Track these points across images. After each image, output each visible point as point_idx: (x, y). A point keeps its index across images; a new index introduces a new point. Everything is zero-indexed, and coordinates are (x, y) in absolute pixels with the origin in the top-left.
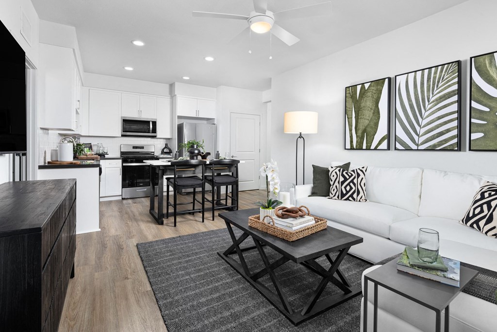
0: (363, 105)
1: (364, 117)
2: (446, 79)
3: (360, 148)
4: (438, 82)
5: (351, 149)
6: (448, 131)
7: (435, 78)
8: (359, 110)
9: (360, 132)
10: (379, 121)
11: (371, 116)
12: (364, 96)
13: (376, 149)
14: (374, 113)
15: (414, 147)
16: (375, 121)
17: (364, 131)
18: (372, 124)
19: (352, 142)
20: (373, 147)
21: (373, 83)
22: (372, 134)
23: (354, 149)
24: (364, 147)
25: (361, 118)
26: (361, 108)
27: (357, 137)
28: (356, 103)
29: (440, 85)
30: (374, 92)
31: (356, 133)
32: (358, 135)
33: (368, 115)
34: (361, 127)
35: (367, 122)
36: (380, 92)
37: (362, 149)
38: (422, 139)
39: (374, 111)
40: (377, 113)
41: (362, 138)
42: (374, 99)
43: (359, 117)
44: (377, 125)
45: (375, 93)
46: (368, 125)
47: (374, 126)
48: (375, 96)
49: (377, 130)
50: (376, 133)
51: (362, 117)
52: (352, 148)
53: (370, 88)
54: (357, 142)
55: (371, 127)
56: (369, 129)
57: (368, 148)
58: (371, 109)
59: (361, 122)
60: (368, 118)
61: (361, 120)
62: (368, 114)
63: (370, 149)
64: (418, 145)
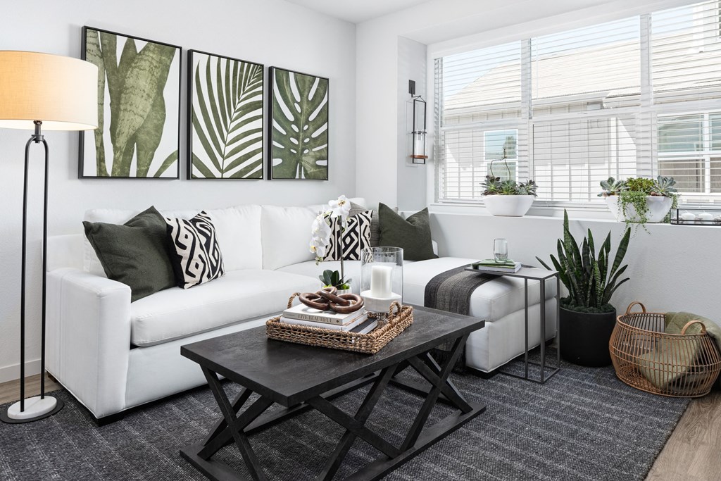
0: (130, 82)
1: (133, 108)
2: (253, 83)
3: (122, 175)
4: (245, 84)
5: (99, 177)
6: (254, 153)
7: (241, 76)
8: (121, 92)
9: (122, 141)
10: (163, 123)
11: (148, 110)
12: (133, 65)
13: (156, 177)
14: (153, 106)
15: (217, 174)
16: (155, 121)
17: (133, 139)
18: (150, 126)
19: (101, 160)
20: (151, 173)
21: (152, 46)
22: (150, 146)
23: (107, 177)
24: (133, 173)
25: (125, 110)
26: (127, 89)
27: (116, 149)
28: (113, 73)
29: (247, 89)
30: (155, 64)
31: (114, 141)
32: (118, 145)
33: (141, 107)
34: (126, 130)
35: (138, 121)
36: (166, 69)
37: (128, 178)
38: (228, 162)
39: (154, 101)
40: (159, 105)
41: (128, 153)
42: (154, 78)
43: (122, 107)
44: (159, 129)
45: (156, 67)
46: (142, 127)
47: (153, 132)
48: (157, 73)
49: (160, 140)
50: (157, 145)
51: (129, 108)
52: (102, 176)
53: (146, 53)
54: (115, 161)
55: (148, 133)
56: (142, 136)
57: (142, 176)
58: (148, 95)
59: (126, 118)
60: (141, 113)
61: (127, 114)
62: (140, 105)
63: (145, 178)
64: (222, 171)
